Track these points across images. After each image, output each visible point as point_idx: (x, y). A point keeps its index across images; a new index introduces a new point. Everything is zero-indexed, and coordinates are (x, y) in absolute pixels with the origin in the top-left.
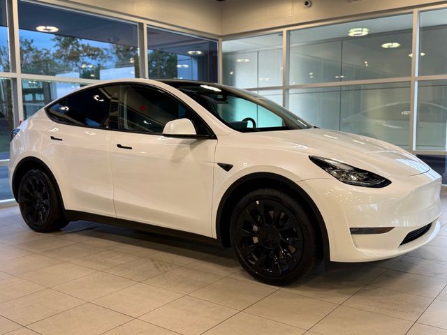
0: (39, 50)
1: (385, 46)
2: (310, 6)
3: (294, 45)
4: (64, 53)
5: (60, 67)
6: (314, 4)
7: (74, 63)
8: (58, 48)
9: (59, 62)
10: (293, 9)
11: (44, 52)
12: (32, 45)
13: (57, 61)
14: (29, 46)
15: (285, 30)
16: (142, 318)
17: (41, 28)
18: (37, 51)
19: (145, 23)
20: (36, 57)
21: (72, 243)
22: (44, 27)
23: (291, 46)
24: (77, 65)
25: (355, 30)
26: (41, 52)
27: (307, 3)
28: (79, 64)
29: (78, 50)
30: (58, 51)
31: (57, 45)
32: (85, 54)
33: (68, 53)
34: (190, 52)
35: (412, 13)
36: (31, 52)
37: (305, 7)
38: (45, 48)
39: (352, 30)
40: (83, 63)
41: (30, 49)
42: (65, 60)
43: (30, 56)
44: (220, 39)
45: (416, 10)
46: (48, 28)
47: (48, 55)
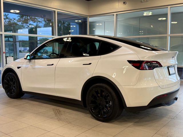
0: (11, 18)
1: (160, 19)
2: (126, 4)
3: (119, 19)
4: (21, 20)
5: (20, 26)
6: (127, 3)
7: (26, 24)
8: (19, 18)
9: (19, 24)
10: (118, 5)
11: (13, 19)
12: (8, 16)
13: (18, 23)
14: (7, 17)
15: (115, 14)
16: (52, 131)
17: (12, 11)
18: (10, 19)
19: (56, 11)
20: (10, 21)
21: (25, 103)
22: (13, 11)
23: (118, 20)
24: (27, 25)
25: (146, 12)
26: (12, 19)
27: (124, 3)
28: (28, 24)
29: (27, 18)
30: (19, 19)
31: (18, 16)
32: (31, 20)
33: (23, 20)
34: (76, 21)
35: (168, 8)
36: (7, 19)
37: (123, 5)
38: (13, 18)
39: (145, 13)
40: (30, 24)
41: (7, 18)
42: (22, 23)
43: (7, 21)
44: (88, 17)
45: (169, 7)
46: (15, 11)
47: (15, 21)
